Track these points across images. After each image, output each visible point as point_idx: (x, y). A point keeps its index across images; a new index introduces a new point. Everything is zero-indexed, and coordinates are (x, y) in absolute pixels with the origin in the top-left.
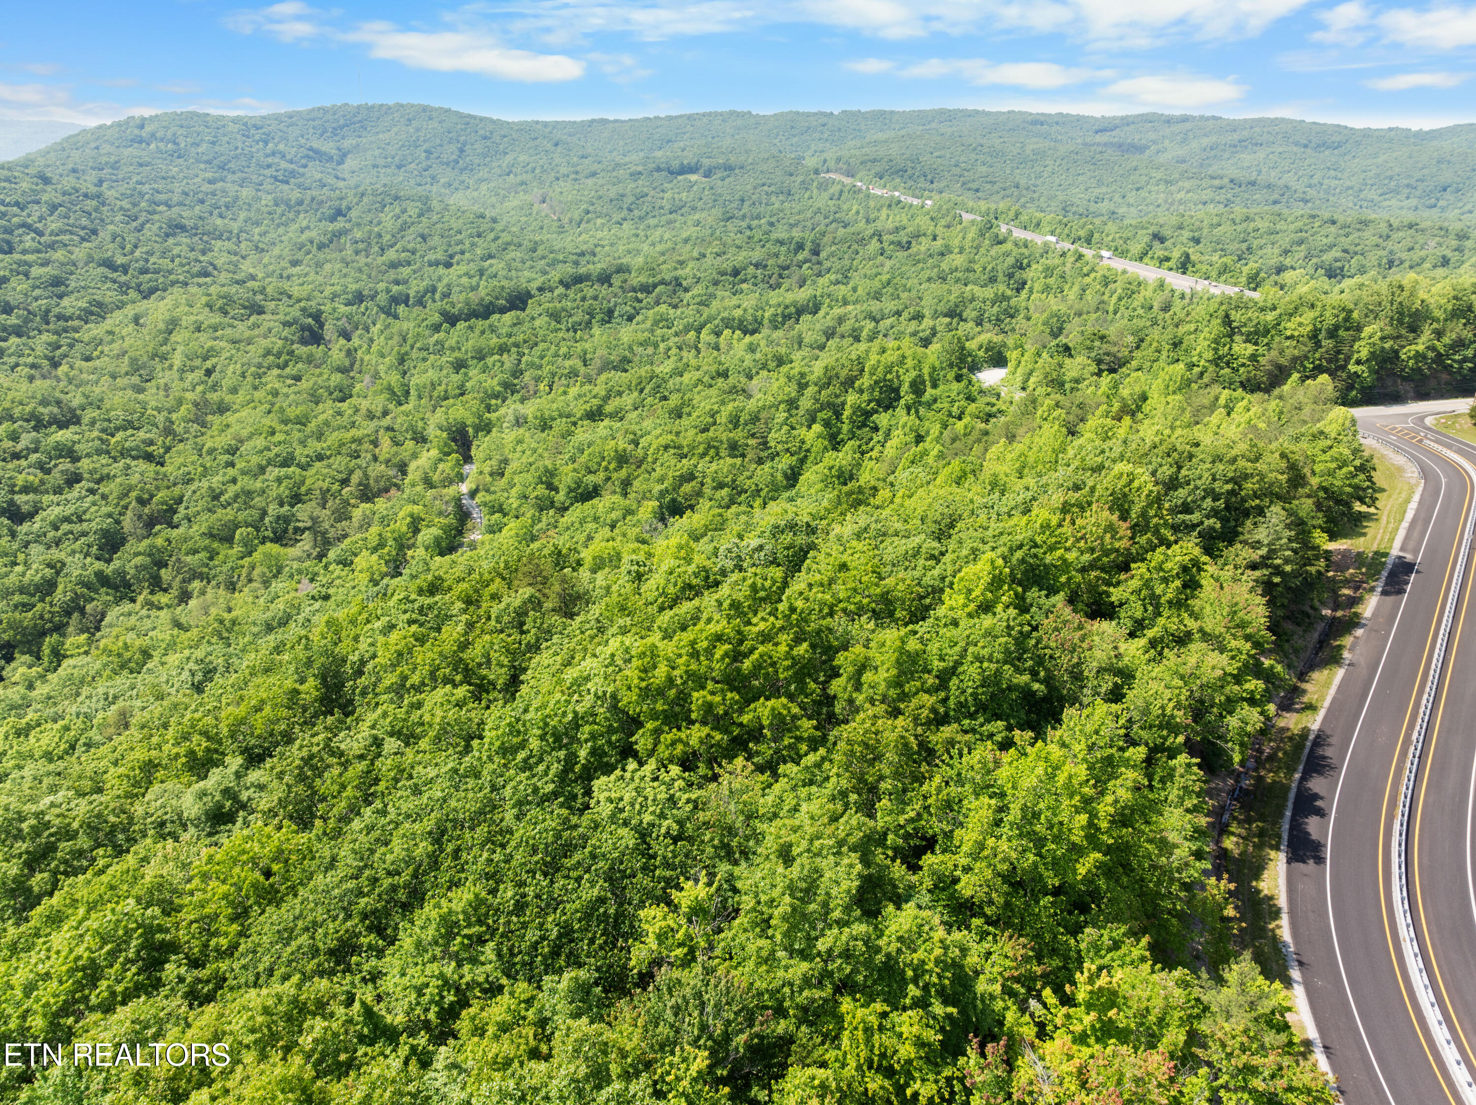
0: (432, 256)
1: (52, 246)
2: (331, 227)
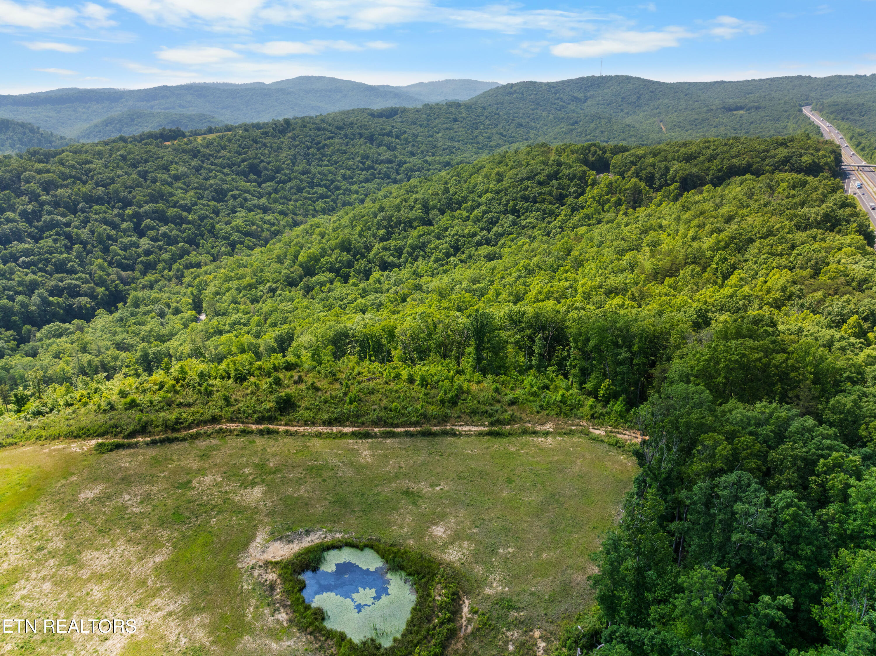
0: (603, 139)
1: (487, 128)
2: (571, 127)
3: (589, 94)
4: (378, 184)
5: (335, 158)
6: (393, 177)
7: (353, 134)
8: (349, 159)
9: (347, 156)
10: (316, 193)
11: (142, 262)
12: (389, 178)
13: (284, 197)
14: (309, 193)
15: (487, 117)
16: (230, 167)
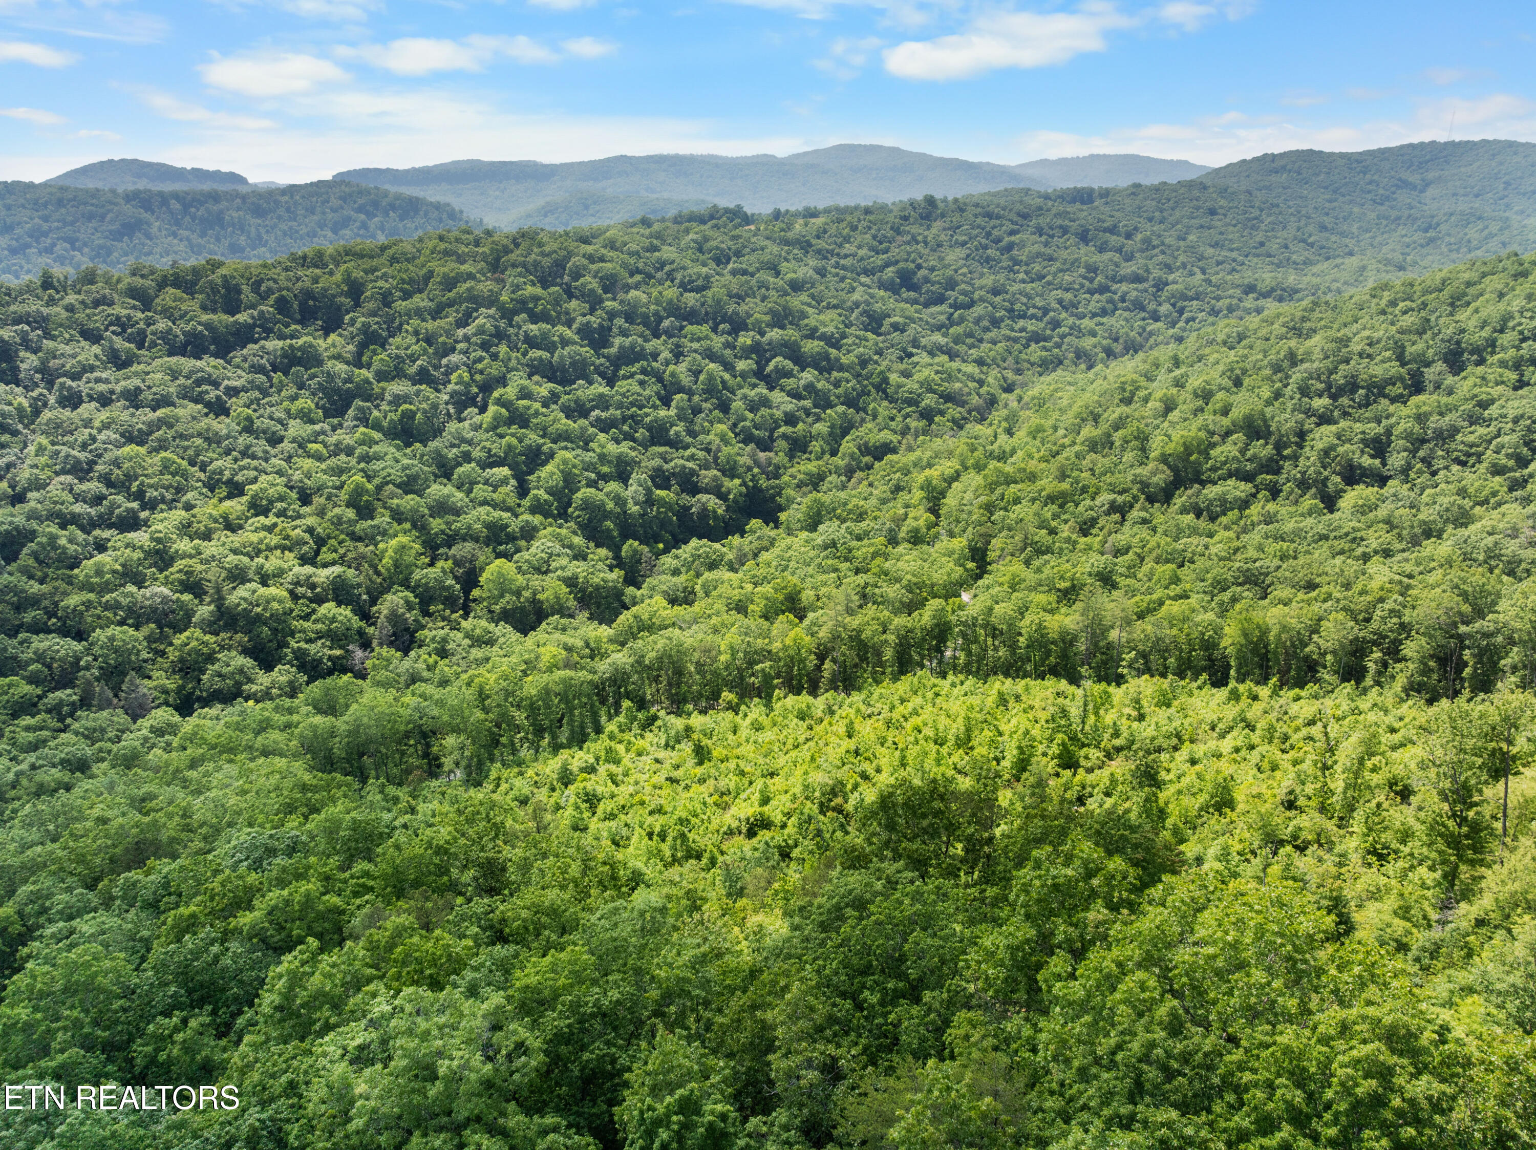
3: (1430, 175)
4: (1127, 320)
5: (1037, 267)
6: (1152, 306)
7: (1051, 228)
8: (1061, 271)
9: (1058, 265)
10: (1023, 330)
11: (784, 436)
12: (1143, 309)
13: (970, 335)
14: (1012, 330)
15: (1261, 210)
16: (867, 272)
